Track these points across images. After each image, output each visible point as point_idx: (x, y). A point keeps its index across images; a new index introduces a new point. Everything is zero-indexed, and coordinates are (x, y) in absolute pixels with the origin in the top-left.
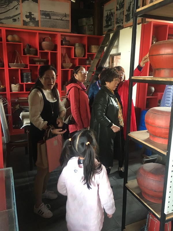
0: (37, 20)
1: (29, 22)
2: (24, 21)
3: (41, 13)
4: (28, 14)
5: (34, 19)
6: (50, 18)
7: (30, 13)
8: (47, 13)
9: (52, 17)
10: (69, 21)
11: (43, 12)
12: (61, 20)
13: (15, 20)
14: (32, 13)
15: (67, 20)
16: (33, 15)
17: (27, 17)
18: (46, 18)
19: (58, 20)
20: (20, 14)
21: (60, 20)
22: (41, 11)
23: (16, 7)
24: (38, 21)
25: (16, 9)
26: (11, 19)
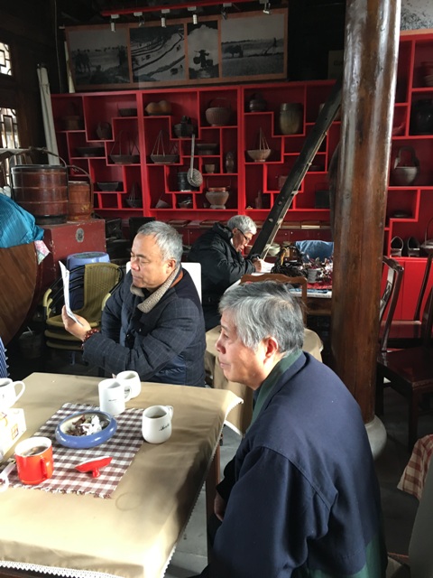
0: (214, 64)
1: (201, 70)
2: (191, 70)
3: (222, 48)
4: (199, 55)
5: (210, 62)
6: (241, 56)
7: (202, 52)
8: (235, 45)
9: (246, 52)
10: (283, 53)
11: (227, 45)
12: (266, 54)
13: (175, 71)
14: (206, 52)
15: (278, 53)
16: (208, 55)
17: (196, 60)
18: (233, 57)
19: (257, 55)
20: (184, 57)
21: (262, 55)
22: (222, 43)
23: (177, 46)
24: (217, 66)
25: (178, 49)
26: (169, 70)
